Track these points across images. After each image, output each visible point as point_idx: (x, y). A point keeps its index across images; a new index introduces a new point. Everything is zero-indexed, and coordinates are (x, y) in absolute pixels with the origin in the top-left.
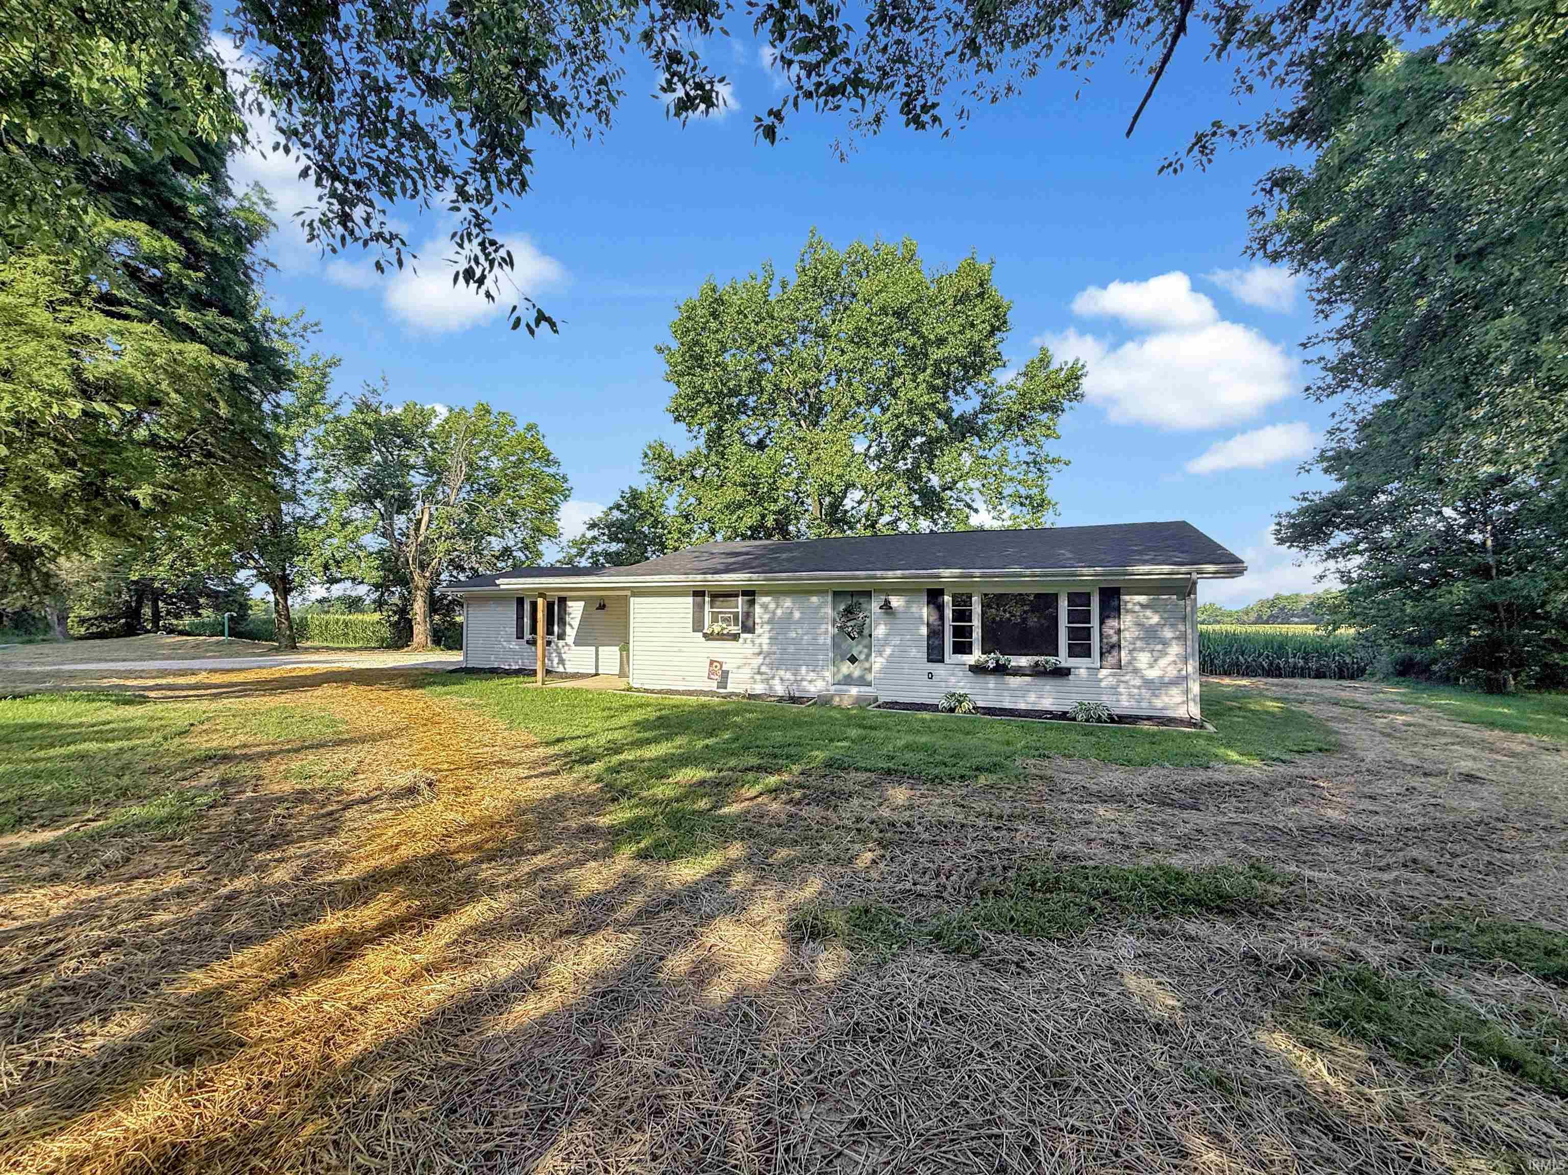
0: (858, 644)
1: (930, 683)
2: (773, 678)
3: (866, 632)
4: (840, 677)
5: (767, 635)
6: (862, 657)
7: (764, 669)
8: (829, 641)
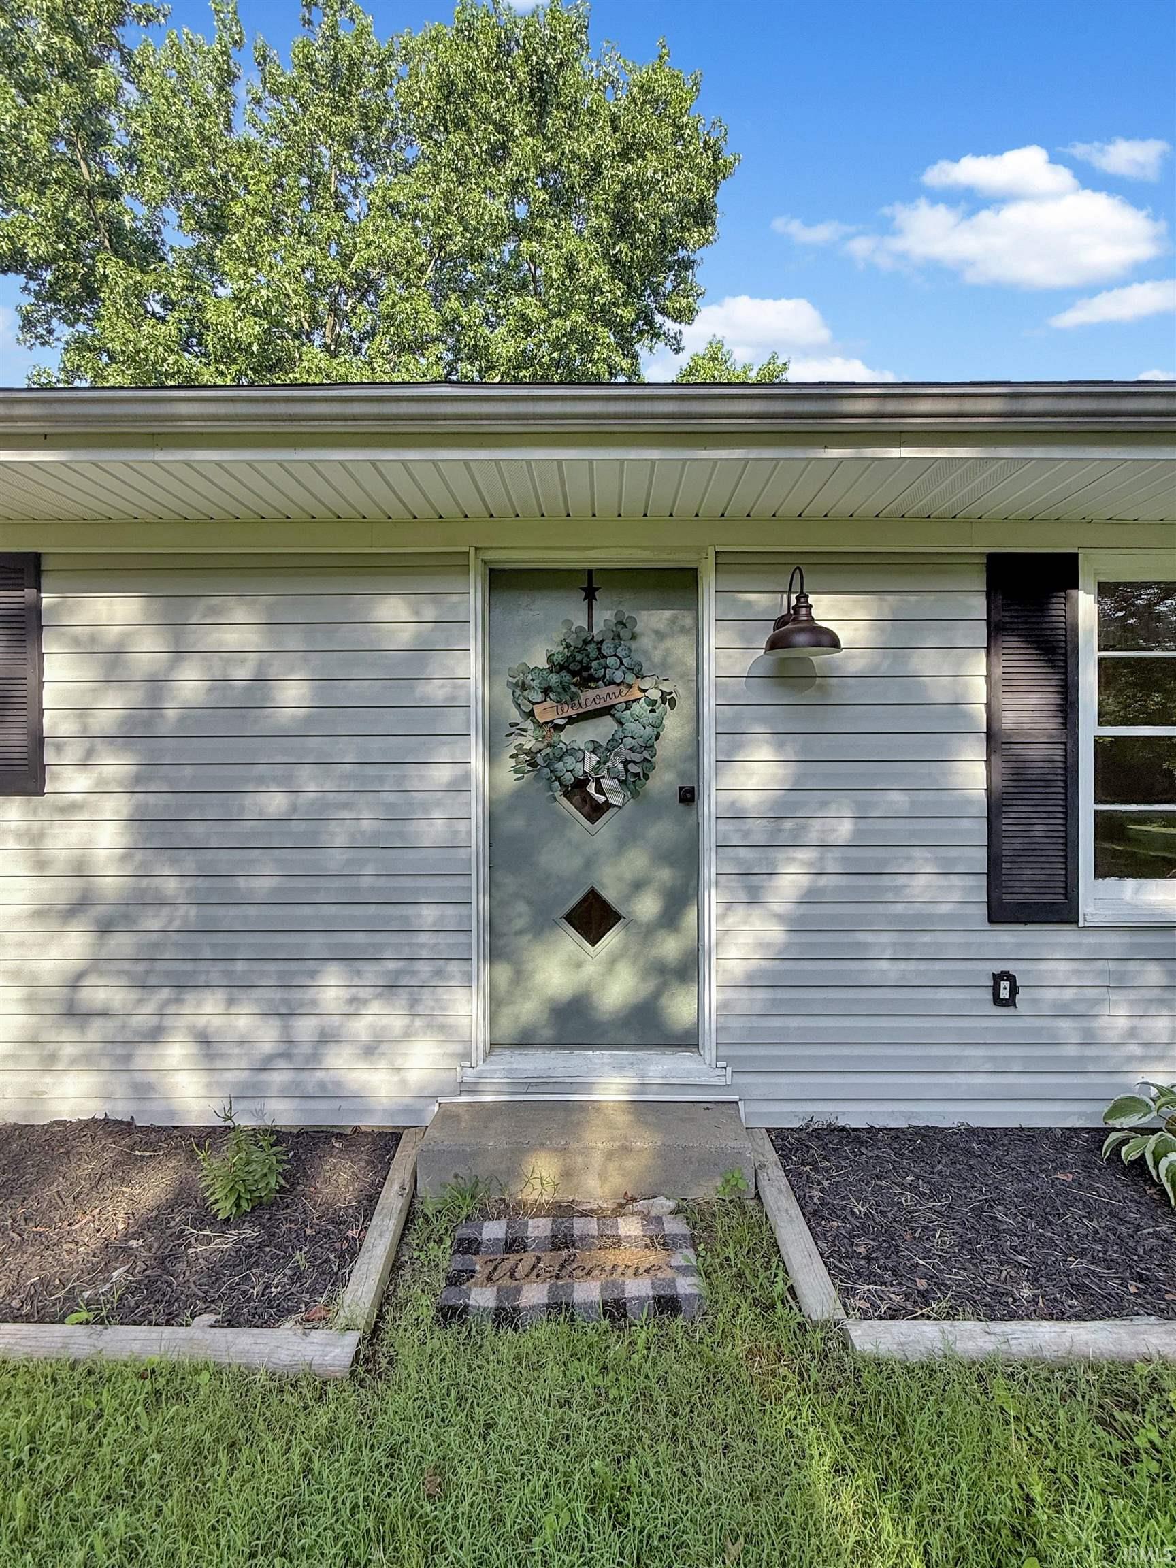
0: (623, 843)
1: (1002, 1021)
2: (155, 1036)
3: (663, 781)
4: (528, 1010)
5: (116, 806)
6: (647, 907)
7: (99, 993)
8: (474, 832)
